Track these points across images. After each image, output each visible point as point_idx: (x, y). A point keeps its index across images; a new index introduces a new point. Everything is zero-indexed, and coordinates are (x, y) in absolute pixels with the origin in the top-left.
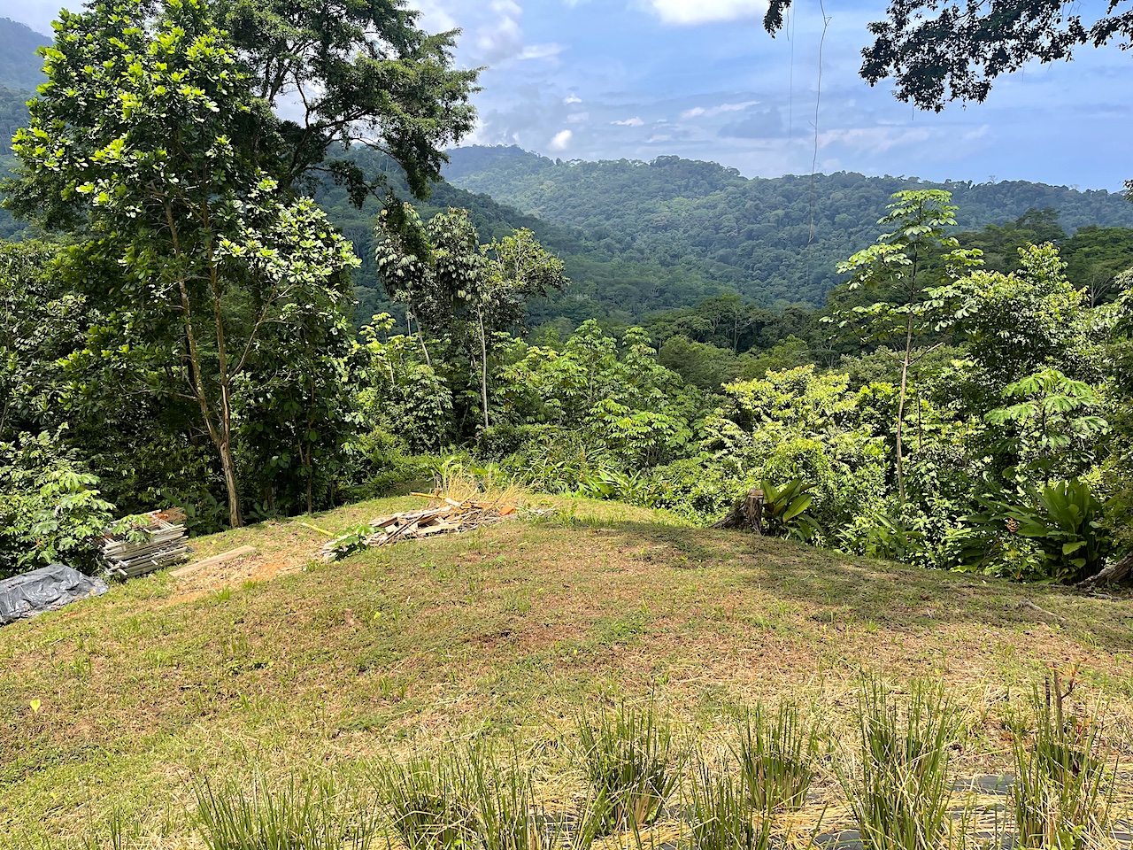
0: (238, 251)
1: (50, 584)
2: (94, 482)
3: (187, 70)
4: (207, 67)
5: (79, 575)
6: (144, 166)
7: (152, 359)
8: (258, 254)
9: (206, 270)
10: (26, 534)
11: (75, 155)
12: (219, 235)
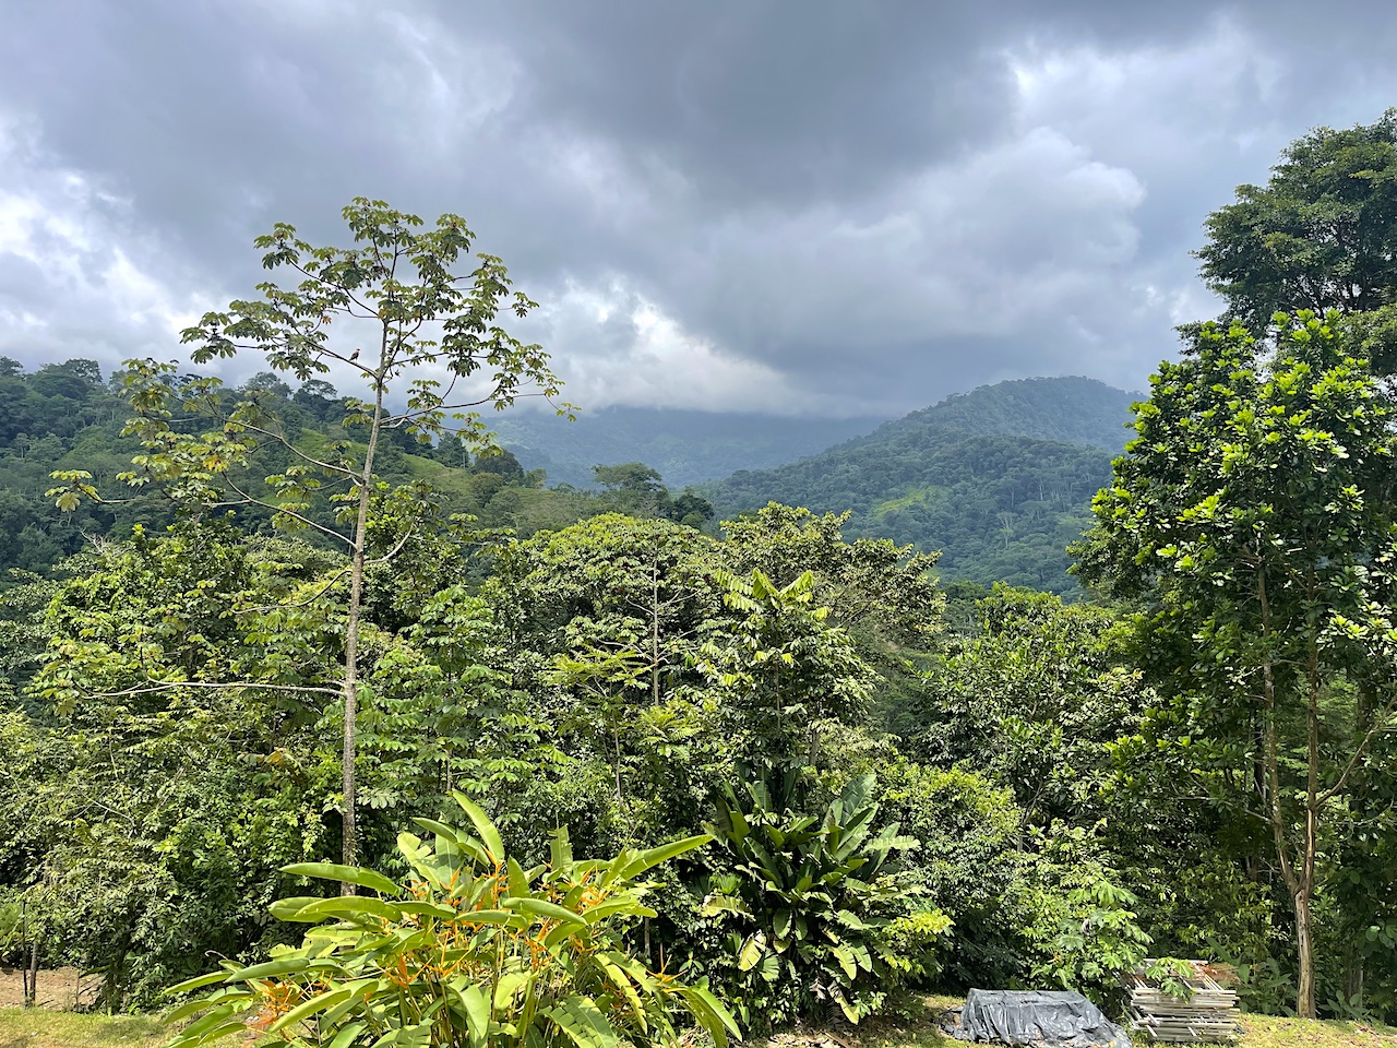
0: (1357, 631)
1: (1065, 1015)
2: (1132, 901)
3: (1309, 411)
4: (1337, 404)
5: (1099, 1015)
6: (1242, 526)
7: (1217, 759)
8: (1385, 637)
9: (1303, 653)
10: (1044, 941)
11: (1157, 515)
12: (1330, 611)
